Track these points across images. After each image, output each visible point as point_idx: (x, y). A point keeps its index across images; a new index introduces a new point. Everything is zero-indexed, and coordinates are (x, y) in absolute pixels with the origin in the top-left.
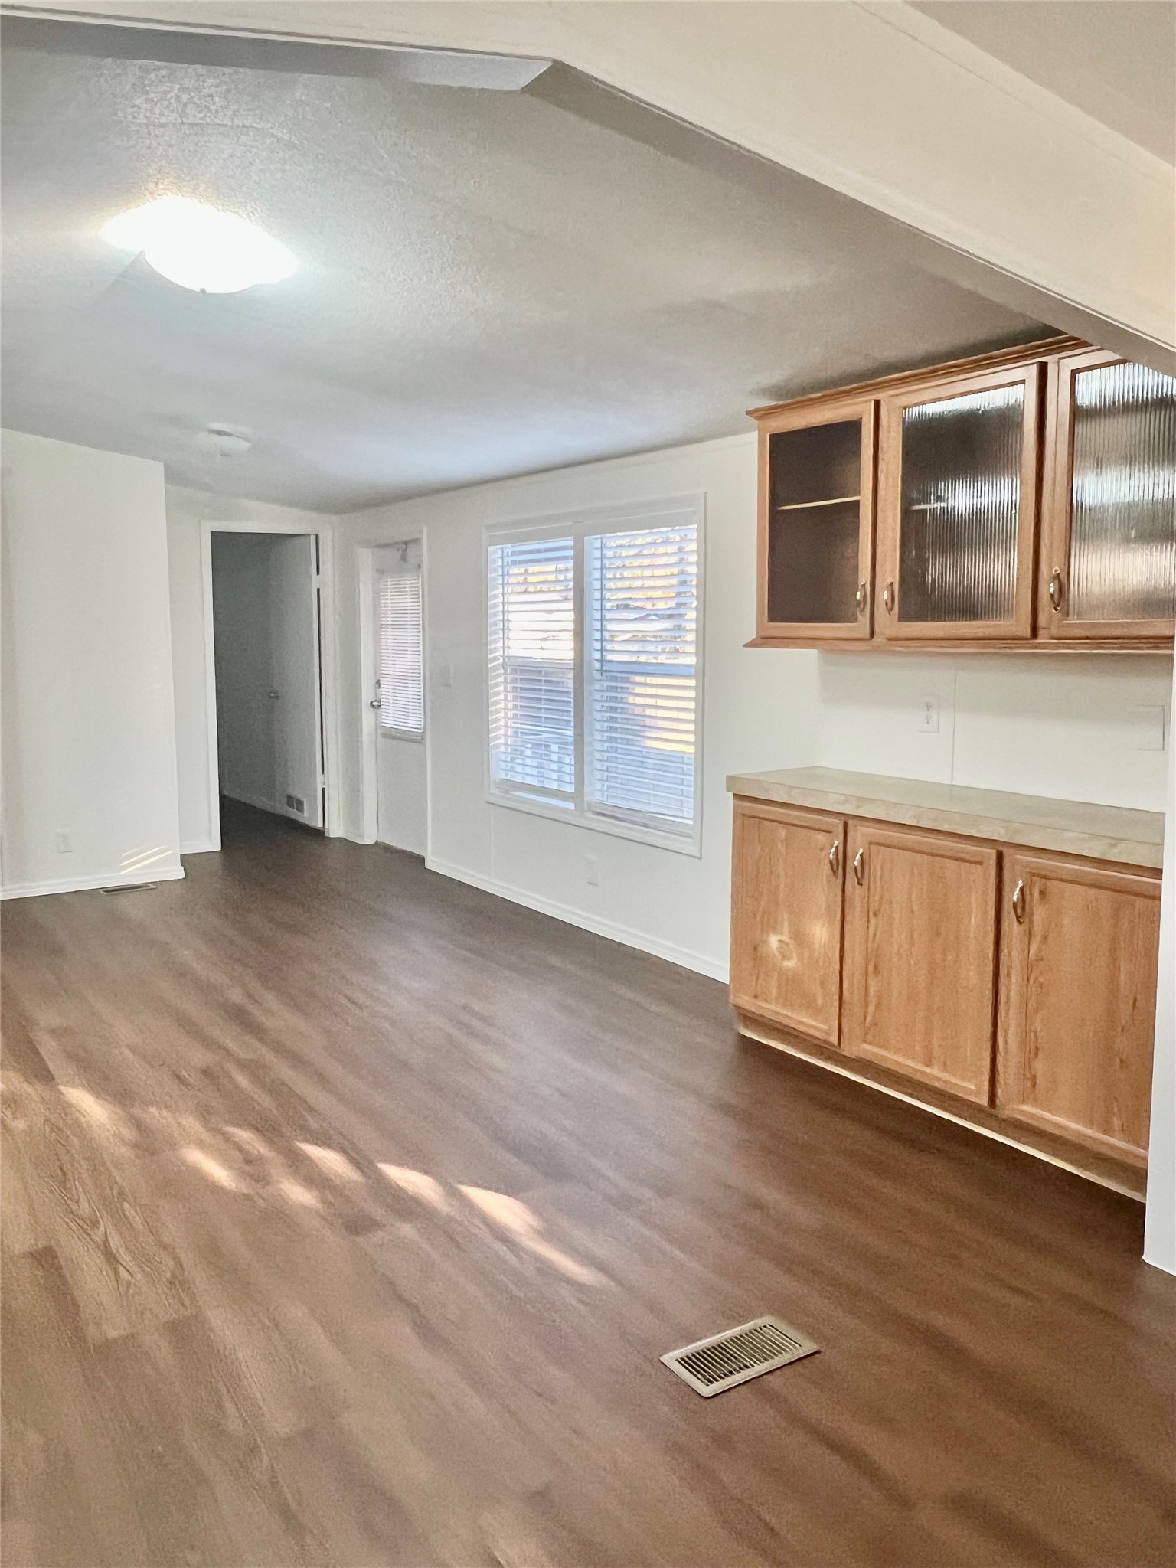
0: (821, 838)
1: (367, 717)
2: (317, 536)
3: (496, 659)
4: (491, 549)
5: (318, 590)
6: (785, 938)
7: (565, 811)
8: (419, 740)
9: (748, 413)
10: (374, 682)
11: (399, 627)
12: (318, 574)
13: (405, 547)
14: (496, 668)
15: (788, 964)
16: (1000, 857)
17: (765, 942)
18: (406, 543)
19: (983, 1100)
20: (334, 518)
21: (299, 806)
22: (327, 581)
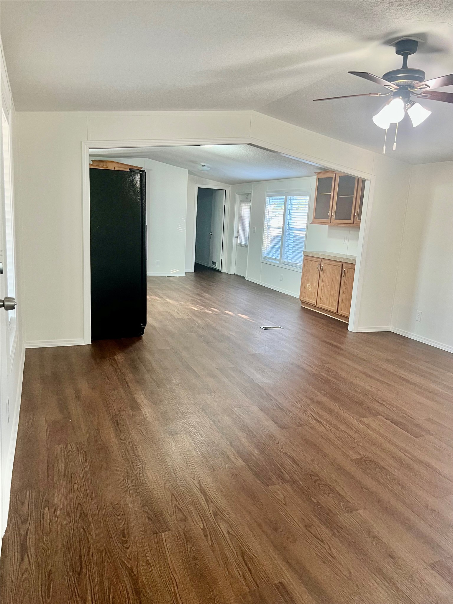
0: (317, 263)
1: (235, 240)
2: (226, 190)
3: (266, 226)
4: (267, 198)
5: (225, 205)
6: (310, 284)
7: (277, 264)
8: (247, 247)
9: (315, 173)
10: (237, 231)
11: (244, 216)
12: (225, 201)
13: (248, 195)
14: (266, 228)
15: (310, 290)
16: (342, 265)
17: (306, 286)
18: (248, 194)
19: (336, 311)
20: (231, 186)
21: (215, 264)
22: (227, 203)
